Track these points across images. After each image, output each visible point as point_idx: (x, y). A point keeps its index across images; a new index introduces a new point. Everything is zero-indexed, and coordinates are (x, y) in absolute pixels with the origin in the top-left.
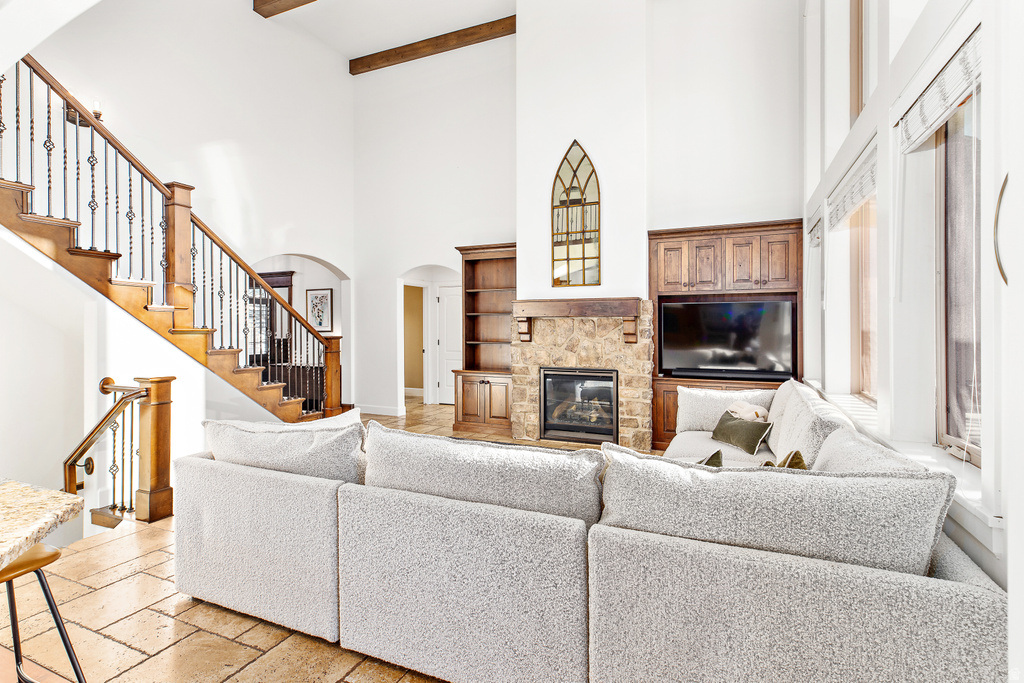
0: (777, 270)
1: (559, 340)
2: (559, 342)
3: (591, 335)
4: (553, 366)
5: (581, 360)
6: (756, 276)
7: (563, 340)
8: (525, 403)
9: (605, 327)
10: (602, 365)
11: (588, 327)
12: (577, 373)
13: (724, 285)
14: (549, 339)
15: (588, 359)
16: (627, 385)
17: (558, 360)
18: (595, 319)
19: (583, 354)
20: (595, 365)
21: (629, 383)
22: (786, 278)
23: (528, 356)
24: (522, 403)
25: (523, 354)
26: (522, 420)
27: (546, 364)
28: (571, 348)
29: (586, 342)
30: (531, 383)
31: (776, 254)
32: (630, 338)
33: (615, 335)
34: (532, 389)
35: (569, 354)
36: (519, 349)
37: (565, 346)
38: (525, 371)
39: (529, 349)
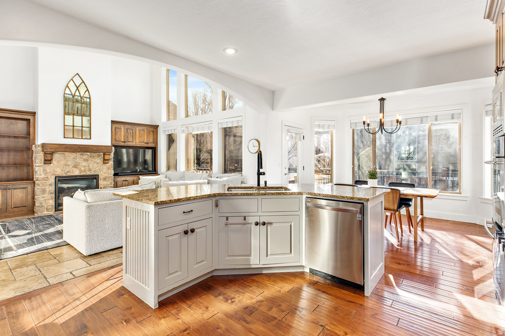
0: (151, 140)
1: (69, 163)
2: (69, 164)
3: (86, 160)
4: (64, 175)
5: (81, 171)
6: (145, 141)
7: (71, 163)
8: (46, 195)
9: (94, 157)
10: (93, 173)
11: (85, 157)
12: (79, 178)
13: (136, 143)
14: (63, 163)
15: (85, 171)
16: (103, 180)
17: (68, 172)
18: (88, 153)
19: (83, 169)
20: (89, 173)
21: (105, 179)
22: (154, 143)
23: (48, 172)
24: (44, 196)
25: (44, 170)
26: (44, 204)
27: (61, 175)
28: (76, 166)
29: (84, 164)
30: (50, 185)
31: (151, 135)
32: (105, 161)
33: (99, 160)
34: (51, 188)
35: (75, 169)
36: (42, 169)
37: (72, 165)
38: (47, 179)
39: (49, 168)
